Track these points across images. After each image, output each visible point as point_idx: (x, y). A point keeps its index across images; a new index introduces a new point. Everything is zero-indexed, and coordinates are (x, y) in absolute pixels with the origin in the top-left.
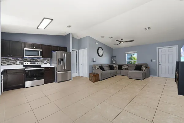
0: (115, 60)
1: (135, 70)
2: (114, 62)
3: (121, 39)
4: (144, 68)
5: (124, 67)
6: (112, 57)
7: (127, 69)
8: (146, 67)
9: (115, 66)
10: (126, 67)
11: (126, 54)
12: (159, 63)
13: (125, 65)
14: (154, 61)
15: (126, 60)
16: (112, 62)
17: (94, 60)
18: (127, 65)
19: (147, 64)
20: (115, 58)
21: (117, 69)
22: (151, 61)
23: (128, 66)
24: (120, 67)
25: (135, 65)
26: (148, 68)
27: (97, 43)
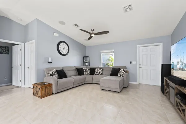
0: (88, 61)
1: (112, 75)
2: (87, 64)
3: (92, 30)
4: (121, 73)
5: (97, 71)
6: (85, 57)
7: (102, 74)
8: (125, 71)
9: (86, 70)
10: (100, 71)
11: (101, 53)
12: (140, 66)
13: (99, 67)
14: (134, 63)
15: (102, 61)
16: (84, 64)
17: (49, 61)
18: (102, 68)
19: (125, 68)
20: (88, 59)
21: (88, 73)
22: (131, 63)
23: (103, 70)
24: (92, 71)
25: (112, 69)
26: (126, 72)
27: (56, 35)
